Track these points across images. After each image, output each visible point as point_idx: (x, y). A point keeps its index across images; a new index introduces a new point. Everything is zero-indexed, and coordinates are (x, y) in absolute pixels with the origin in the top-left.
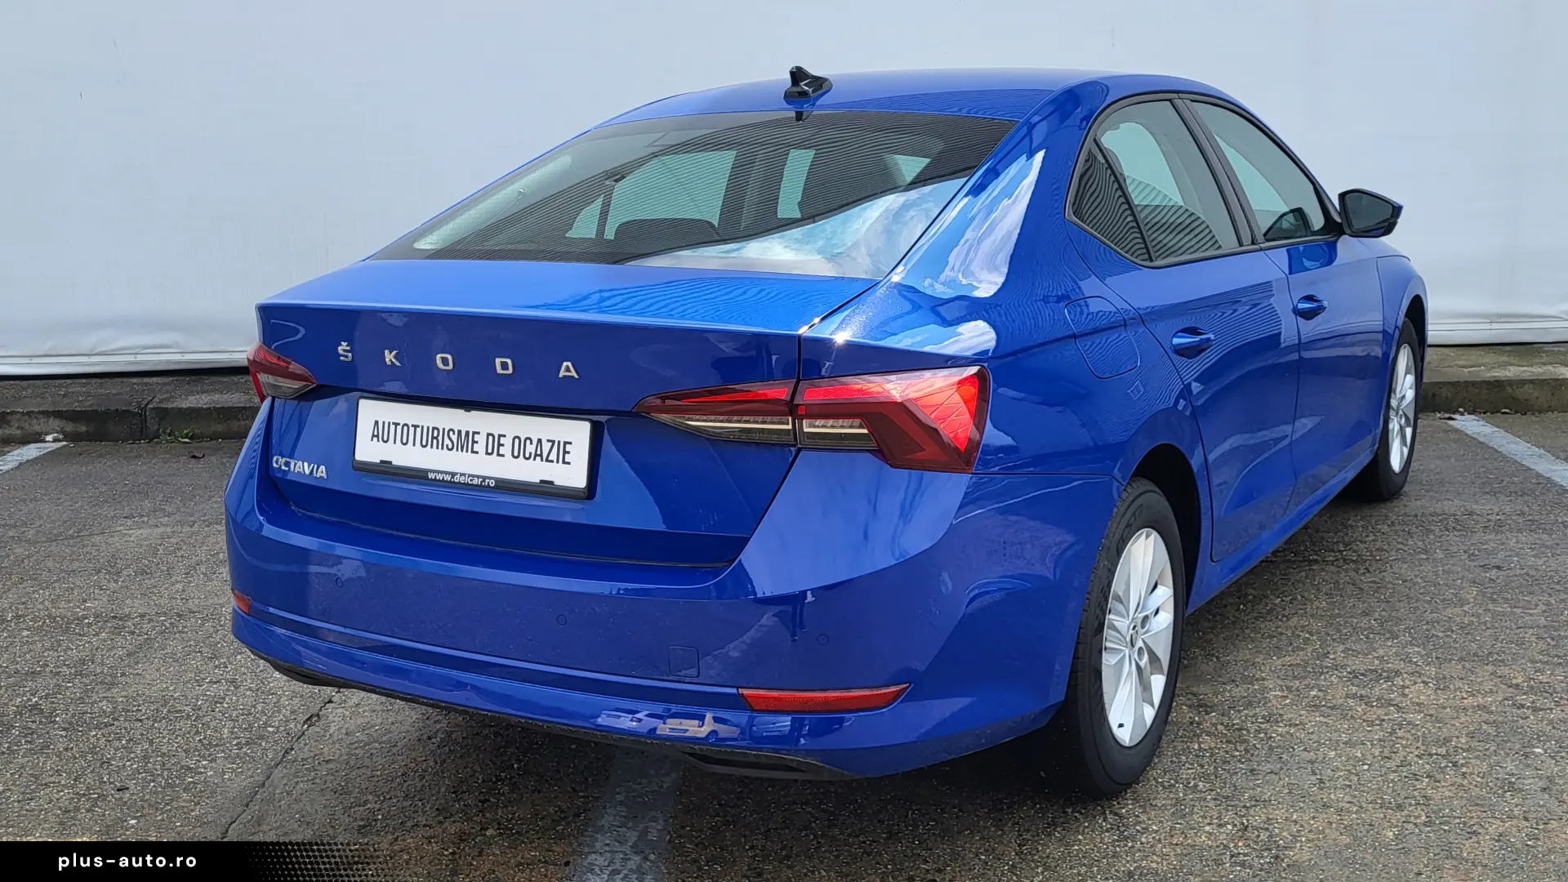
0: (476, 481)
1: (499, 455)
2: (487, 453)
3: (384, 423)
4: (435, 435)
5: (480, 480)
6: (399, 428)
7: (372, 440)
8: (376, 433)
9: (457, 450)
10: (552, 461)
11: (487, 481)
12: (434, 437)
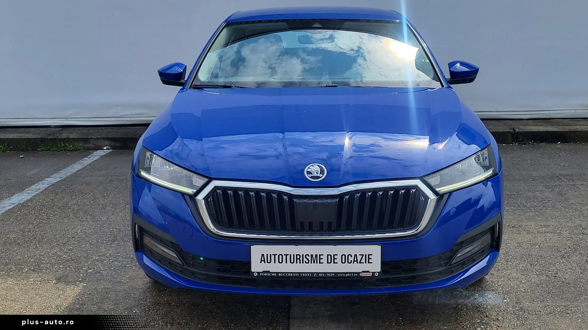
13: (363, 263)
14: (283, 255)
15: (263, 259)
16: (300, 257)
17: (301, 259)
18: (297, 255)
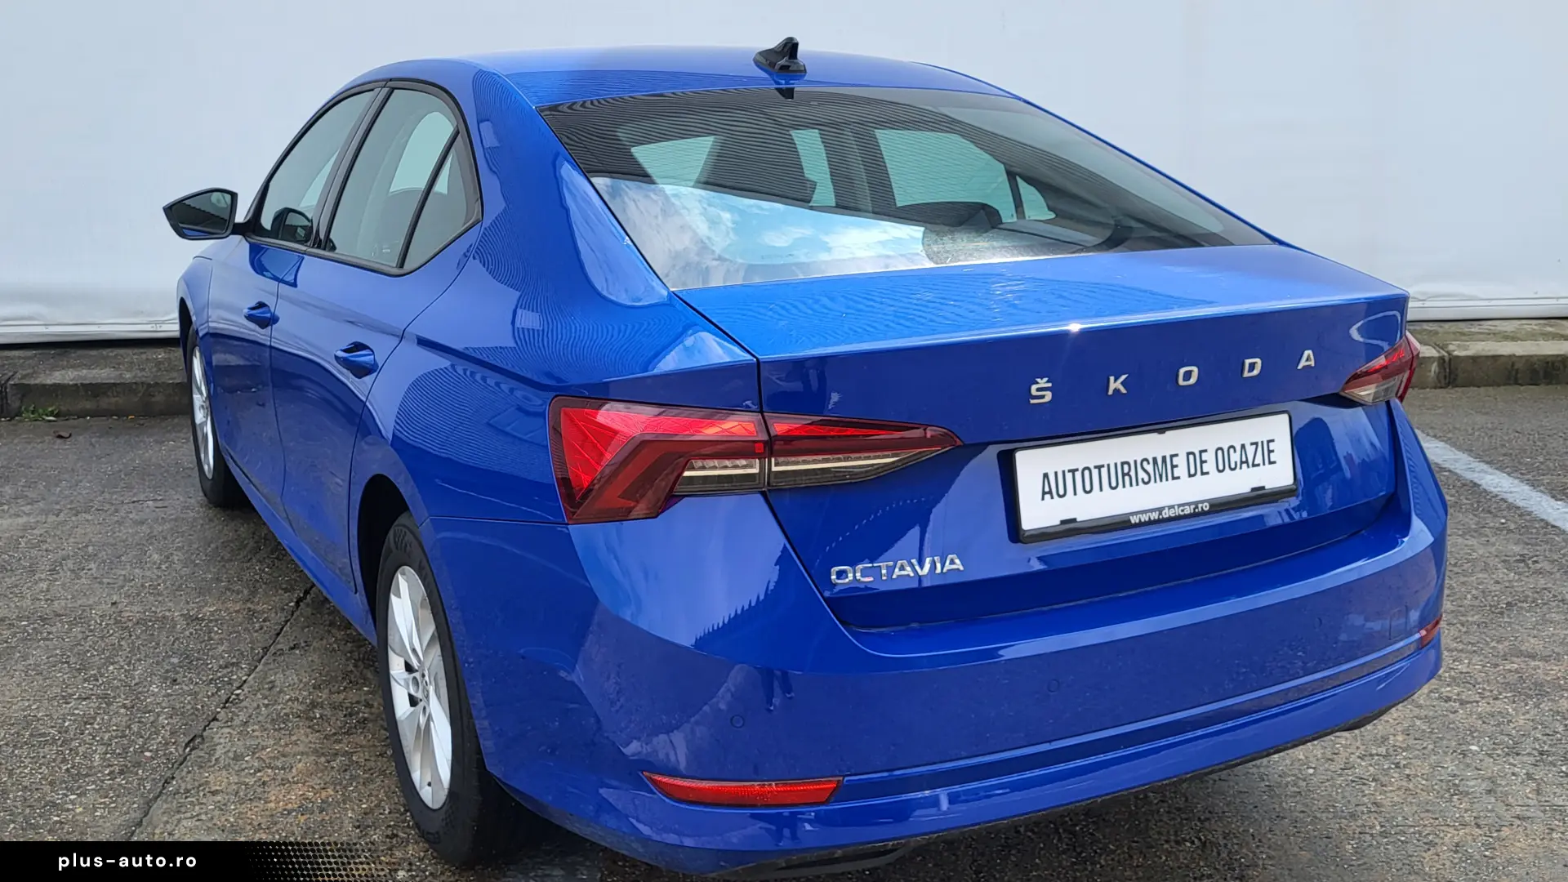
0: (1188, 510)
1: (1203, 473)
2: (1190, 476)
3: (1056, 473)
4: (1126, 470)
5: (1193, 507)
6: (1078, 475)
7: (1043, 499)
8: (1047, 489)
9: (1155, 481)
10: (1258, 465)
11: (1200, 506)
12: (1125, 474)
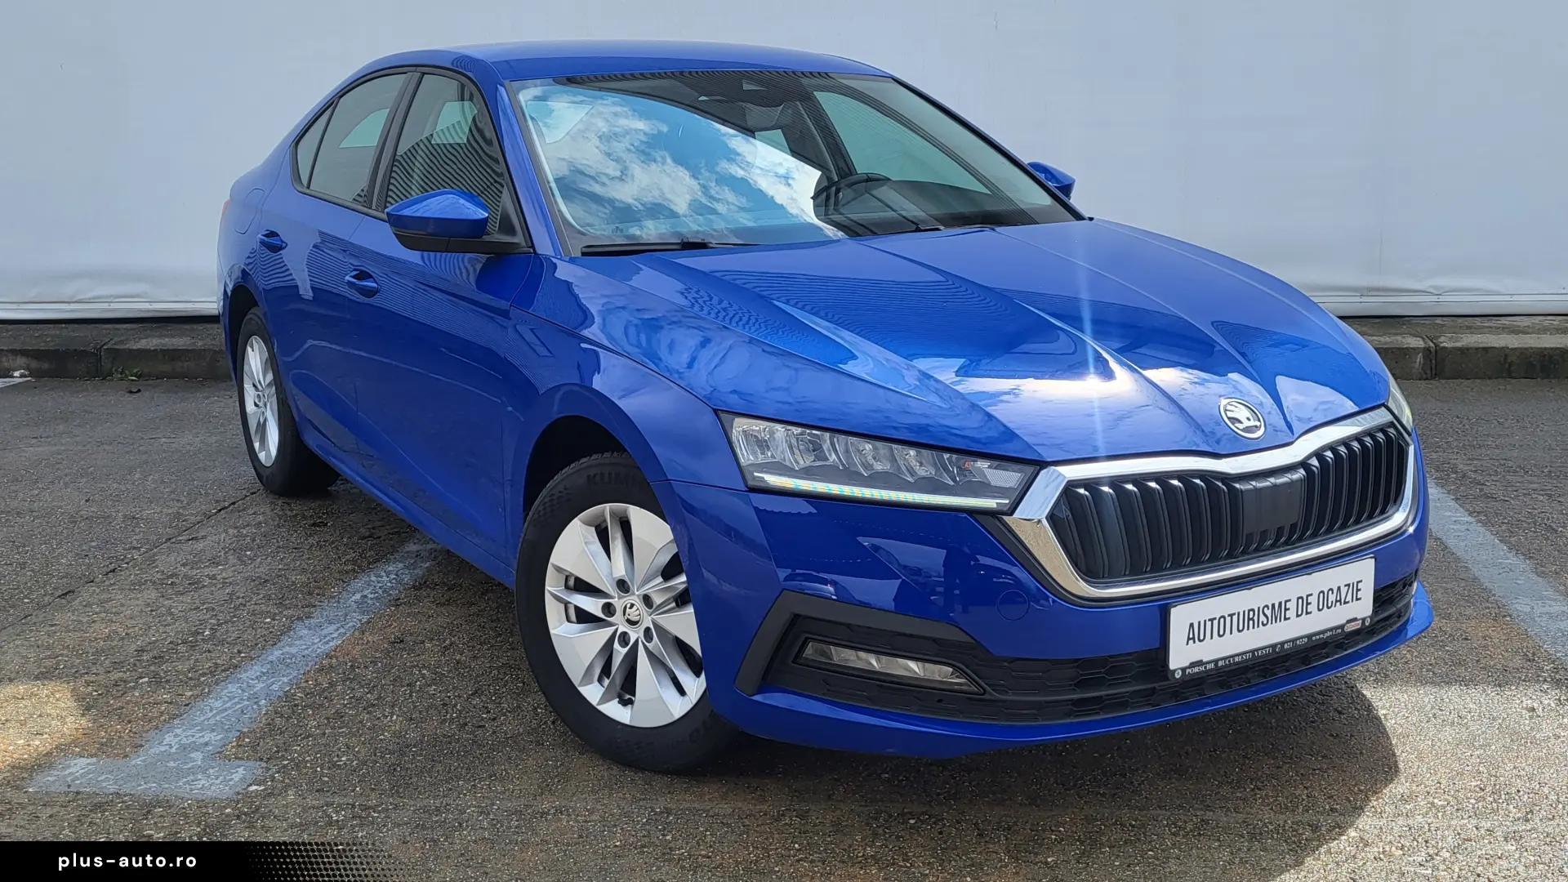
13: (1348, 602)
14: (1226, 616)
15: (1191, 636)
16: (1254, 614)
17: (1256, 618)
18: (1249, 611)
